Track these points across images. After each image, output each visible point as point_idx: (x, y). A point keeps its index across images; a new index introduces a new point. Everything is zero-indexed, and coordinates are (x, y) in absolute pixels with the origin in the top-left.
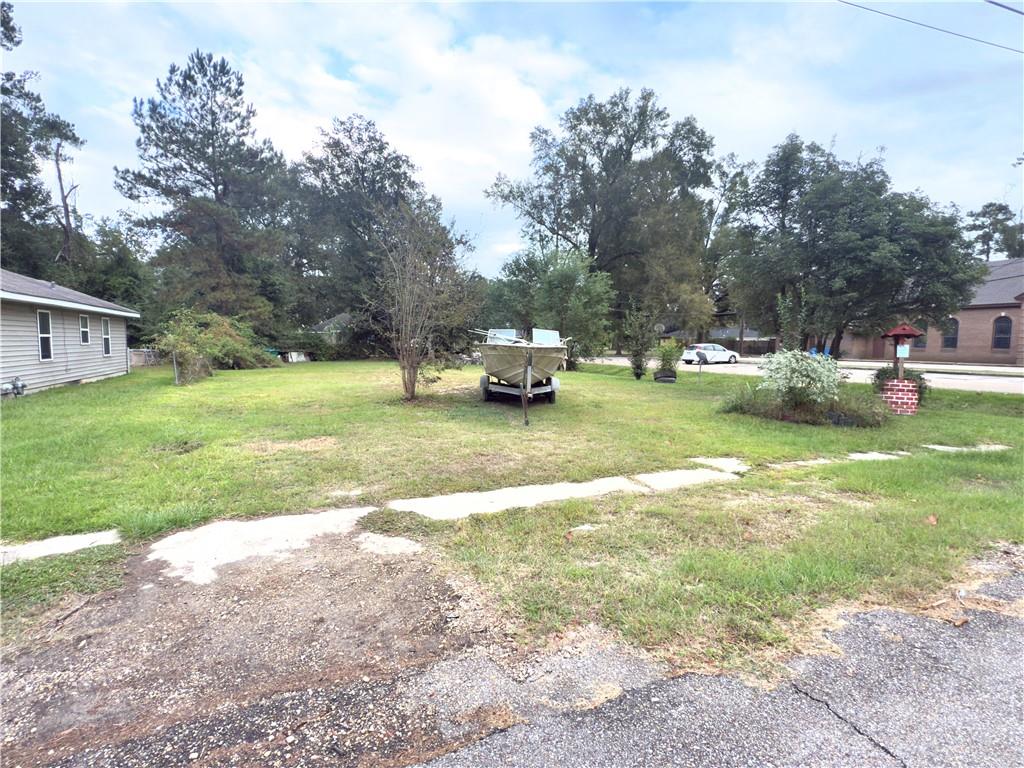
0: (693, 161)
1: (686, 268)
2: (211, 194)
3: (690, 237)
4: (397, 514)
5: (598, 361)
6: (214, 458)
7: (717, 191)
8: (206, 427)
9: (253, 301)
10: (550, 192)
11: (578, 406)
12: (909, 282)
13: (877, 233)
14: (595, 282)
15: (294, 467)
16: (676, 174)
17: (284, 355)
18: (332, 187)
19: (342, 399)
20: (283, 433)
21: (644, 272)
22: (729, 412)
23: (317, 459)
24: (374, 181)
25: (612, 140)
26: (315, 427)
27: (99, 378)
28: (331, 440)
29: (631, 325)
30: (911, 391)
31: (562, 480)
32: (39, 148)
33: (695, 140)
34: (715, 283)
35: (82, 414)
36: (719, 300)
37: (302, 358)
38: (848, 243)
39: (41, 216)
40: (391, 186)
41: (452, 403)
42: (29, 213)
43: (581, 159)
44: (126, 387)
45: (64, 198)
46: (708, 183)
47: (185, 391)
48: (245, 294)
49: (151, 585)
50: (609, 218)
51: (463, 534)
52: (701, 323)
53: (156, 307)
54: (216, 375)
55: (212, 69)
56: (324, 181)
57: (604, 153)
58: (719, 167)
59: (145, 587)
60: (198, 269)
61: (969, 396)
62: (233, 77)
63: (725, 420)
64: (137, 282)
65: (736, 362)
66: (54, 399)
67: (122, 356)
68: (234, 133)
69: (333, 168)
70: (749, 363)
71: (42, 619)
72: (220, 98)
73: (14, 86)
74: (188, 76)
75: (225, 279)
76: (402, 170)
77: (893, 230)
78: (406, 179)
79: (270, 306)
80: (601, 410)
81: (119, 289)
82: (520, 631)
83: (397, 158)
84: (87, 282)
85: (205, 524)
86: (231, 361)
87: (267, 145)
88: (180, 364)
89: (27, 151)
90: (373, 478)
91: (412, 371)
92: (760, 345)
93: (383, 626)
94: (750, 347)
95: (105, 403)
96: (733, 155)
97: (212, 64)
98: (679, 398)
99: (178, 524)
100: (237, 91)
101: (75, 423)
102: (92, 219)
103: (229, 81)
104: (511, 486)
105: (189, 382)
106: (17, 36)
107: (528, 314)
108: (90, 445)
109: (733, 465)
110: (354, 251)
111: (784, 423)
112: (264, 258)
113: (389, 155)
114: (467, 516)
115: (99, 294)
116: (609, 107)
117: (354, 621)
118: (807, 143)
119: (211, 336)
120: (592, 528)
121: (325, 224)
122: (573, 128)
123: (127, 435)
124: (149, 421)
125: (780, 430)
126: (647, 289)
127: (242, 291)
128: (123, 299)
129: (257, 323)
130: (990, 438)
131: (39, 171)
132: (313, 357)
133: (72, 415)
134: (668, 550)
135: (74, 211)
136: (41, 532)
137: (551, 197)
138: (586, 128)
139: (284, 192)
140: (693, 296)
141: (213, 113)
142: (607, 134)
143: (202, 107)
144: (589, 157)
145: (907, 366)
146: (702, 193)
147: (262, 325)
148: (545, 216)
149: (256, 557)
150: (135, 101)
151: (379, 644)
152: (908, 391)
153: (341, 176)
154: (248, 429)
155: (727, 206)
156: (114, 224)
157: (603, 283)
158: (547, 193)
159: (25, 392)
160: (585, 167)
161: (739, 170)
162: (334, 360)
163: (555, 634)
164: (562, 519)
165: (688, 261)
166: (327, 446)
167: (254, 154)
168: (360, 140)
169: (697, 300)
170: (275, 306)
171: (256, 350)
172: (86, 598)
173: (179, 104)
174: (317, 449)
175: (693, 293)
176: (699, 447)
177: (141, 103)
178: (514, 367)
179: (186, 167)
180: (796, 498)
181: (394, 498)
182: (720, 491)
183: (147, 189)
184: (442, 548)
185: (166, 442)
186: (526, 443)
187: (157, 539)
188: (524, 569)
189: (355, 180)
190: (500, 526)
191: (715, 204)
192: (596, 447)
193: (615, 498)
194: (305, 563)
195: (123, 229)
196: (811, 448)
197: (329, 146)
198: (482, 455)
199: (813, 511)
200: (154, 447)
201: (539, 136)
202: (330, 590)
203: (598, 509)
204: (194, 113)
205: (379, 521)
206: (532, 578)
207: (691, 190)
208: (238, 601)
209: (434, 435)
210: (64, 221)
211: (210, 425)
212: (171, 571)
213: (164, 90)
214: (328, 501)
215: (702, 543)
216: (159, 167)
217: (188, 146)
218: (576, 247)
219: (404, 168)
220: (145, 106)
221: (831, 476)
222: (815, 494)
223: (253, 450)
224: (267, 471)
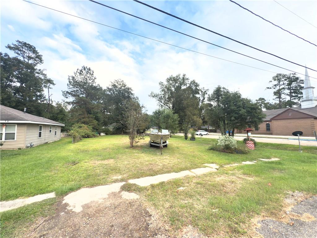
0: (195, 89)
1: (195, 112)
2: (84, 96)
3: (195, 106)
4: (131, 184)
5: (176, 135)
6: (82, 166)
7: (201, 95)
8: (80, 156)
9: (93, 121)
11: (173, 148)
12: (249, 117)
13: (240, 107)
14: (174, 116)
15: (103, 169)
16: (191, 92)
17: (99, 134)
18: (113, 94)
19: (114, 147)
20: (100, 158)
21: (185, 113)
22: (210, 150)
23: (109, 166)
24: (123, 93)
25: (177, 84)
26: (108, 156)
27: (53, 141)
28: (112, 160)
30: (253, 144)
31: (173, 172)
32: (44, 86)
33: (195, 84)
34: (202, 115)
35: (48, 153)
36: (203, 119)
37: (104, 134)
38: (234, 109)
39: (43, 101)
40: (127, 94)
41: (142, 148)
42: (40, 100)
43: (170, 88)
44: (59, 144)
45: (49, 97)
46: (199, 93)
47: (75, 145)
48: (91, 119)
49: (63, 213)
50: (177, 101)
51: (150, 191)
52: (199, 125)
54: (83, 140)
55: (87, 70)
56: (111, 93)
57: (175, 87)
58: (201, 90)
59: (62, 214)
60: (80, 114)
61: (265, 144)
62: (92, 71)
63: (210, 152)
64: (65, 116)
65: (208, 135)
66: (41, 148)
67: (60, 135)
68: (91, 83)
69: (113, 90)
70: (211, 135)
71: (30, 228)
72: (88, 75)
73: (40, 72)
74: (81, 71)
75: (86, 115)
77: (244, 106)
78: (130, 93)
79: (97, 122)
80: (179, 149)
81: (60, 118)
82: (170, 229)
83: (129, 88)
86: (86, 136)
87: (99, 85)
88: (74, 138)
89: (42, 86)
90: (124, 172)
91: (132, 140)
92: (213, 130)
93: (130, 227)
94: (211, 130)
95: (54, 149)
96: (204, 87)
97: (87, 68)
98: (197, 145)
99: (72, 190)
100: (92, 74)
101: (45, 156)
102: (55, 101)
103: (91, 72)
104: (160, 174)
105: (76, 142)
106: (43, 62)
108: (49, 164)
109: (215, 166)
110: (117, 109)
111: (225, 153)
112: (96, 110)
113: (127, 87)
114: (150, 185)
116: (176, 77)
117: (122, 226)
118: (222, 87)
119: (82, 130)
120: (183, 189)
121: (111, 102)
122: (168, 82)
123: (59, 160)
124: (65, 155)
126: (186, 117)
127: (91, 118)
129: (93, 126)
130: (274, 156)
131: (44, 91)
132: (107, 134)
133: (45, 153)
134: (205, 196)
135: (51, 100)
136: (33, 194)
137: (164, 97)
138: (171, 82)
139: (102, 95)
141: (86, 79)
142: (176, 83)
143: (84, 77)
144: (172, 88)
145: (251, 138)
146: (197, 96)
147: (95, 126)
148: (162, 101)
149: (94, 201)
151: (130, 235)
153: (115, 92)
154: (91, 157)
155: (203, 98)
156: (61, 102)
157: (176, 116)
158: (163, 96)
159: (33, 146)
160: (171, 90)
161: (205, 91)
162: (112, 135)
163: (180, 230)
164: (175, 186)
166: (111, 162)
167: (95, 87)
168: (120, 84)
169: (198, 120)
171: (93, 133)
172: (44, 219)
173: (79, 77)
174: (109, 163)
175: (197, 118)
176: (205, 160)
177: (70, 77)
178: (157, 139)
179: (79, 90)
180: (233, 177)
181: (130, 179)
182: (214, 175)
183: (69, 95)
184: (144, 197)
185: (69, 162)
186: (162, 160)
187: (66, 195)
188: (168, 204)
189: (119, 93)
190: (159, 188)
191: (200, 98)
192: (180, 161)
193: (187, 178)
194: (107, 203)
195: (62, 104)
196: (233, 161)
197: (113, 85)
198: (151, 164)
199: (239, 181)
200: (66, 164)
201: (161, 84)
202: (114, 213)
203: (184, 182)
204: (82, 79)
205: (127, 187)
206: (170, 208)
207: (195, 95)
208: (88, 219)
209: (138, 158)
210: (48, 102)
211: (81, 156)
212: (69, 207)
213: (75, 74)
214: (112, 180)
215: (213, 194)
216: (72, 90)
217: (80, 86)
218: (169, 108)
219: (130, 90)
220: (71, 77)
221: (240, 169)
222: (237, 176)
223: (92, 164)
224: (96, 171)
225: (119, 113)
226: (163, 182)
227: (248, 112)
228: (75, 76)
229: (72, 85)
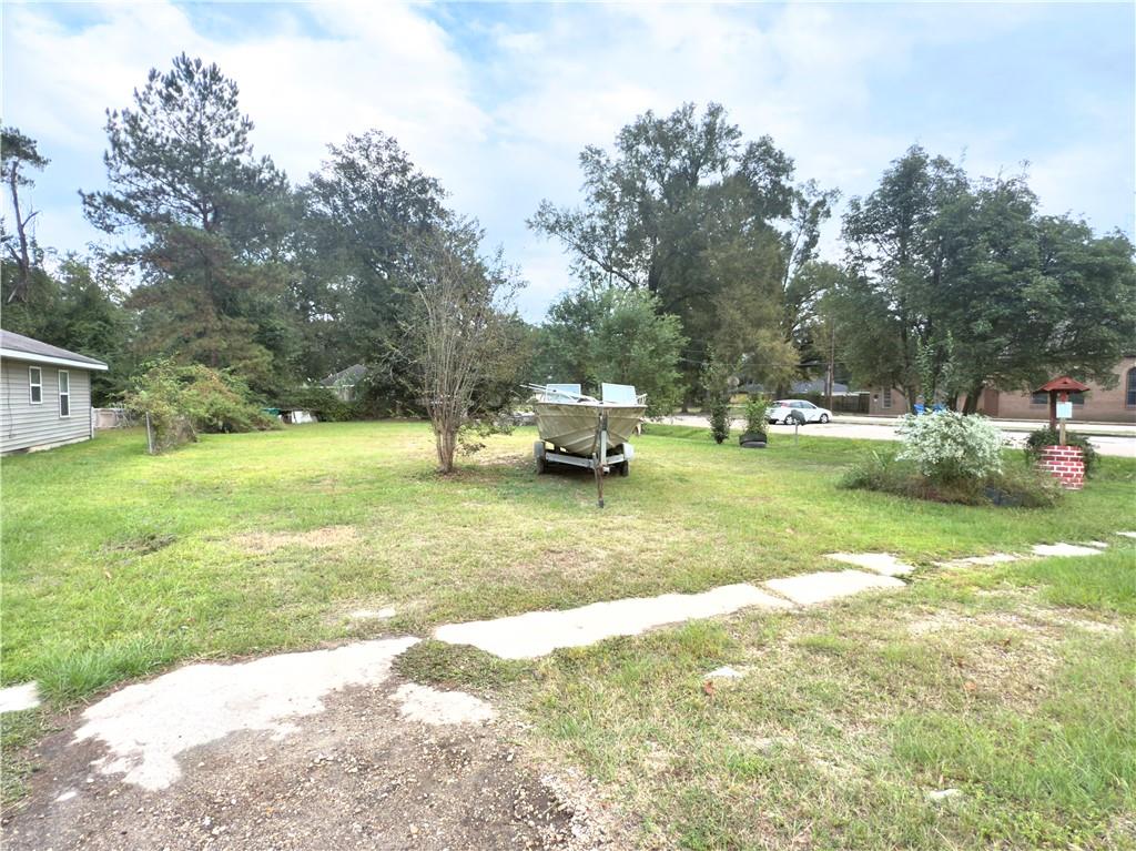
0: (769, 187)
1: (765, 311)
2: (199, 223)
3: (768, 275)
4: (450, 649)
5: (666, 421)
6: (189, 559)
7: (795, 223)
9: (249, 349)
10: (604, 223)
11: (657, 479)
12: (1063, 324)
13: (1028, 264)
14: (661, 326)
15: (299, 571)
16: (750, 201)
17: (285, 414)
18: (345, 216)
19: (359, 471)
20: (284, 522)
21: (715, 316)
22: (852, 488)
23: (329, 559)
24: (394, 209)
25: (675, 163)
26: (327, 512)
27: (54, 445)
28: (347, 531)
29: (710, 378)
30: (1076, 460)
31: (669, 590)
33: (772, 162)
34: (797, 328)
36: (802, 348)
37: (308, 418)
38: (992, 276)
40: (416, 214)
41: (499, 476)
43: (639, 184)
44: (84, 456)
45: (21, 227)
46: (786, 213)
47: (160, 462)
48: (238, 340)
49: (71, 794)
50: (673, 253)
51: (551, 686)
52: (784, 375)
53: (132, 358)
54: (201, 441)
55: (201, 76)
56: (335, 208)
57: (666, 178)
58: (798, 194)
59: (64, 797)
60: (181, 312)
62: (226, 86)
63: (852, 498)
64: (108, 327)
65: (828, 422)
67: (85, 417)
68: (227, 150)
69: (346, 194)
70: (844, 423)
72: (210, 109)
74: (170, 83)
75: (214, 322)
76: (429, 196)
77: (1047, 261)
78: (433, 206)
79: (268, 356)
80: (689, 485)
81: (85, 335)
83: (424, 182)
84: (47, 327)
85: (169, 671)
86: (221, 423)
87: (268, 163)
88: (155, 428)
90: (408, 588)
91: (449, 437)
92: (850, 401)
94: (838, 403)
95: (54, 479)
96: (813, 181)
97: (200, 70)
98: (779, 468)
99: (129, 672)
100: (230, 101)
102: (56, 253)
103: (221, 90)
104: (601, 600)
105: (167, 450)
107: (580, 364)
109: (888, 565)
110: (369, 291)
111: (930, 503)
112: (264, 298)
113: (414, 177)
114: (550, 651)
115: (60, 342)
116: (671, 124)
118: (933, 157)
119: (195, 392)
120: (736, 674)
121: (336, 258)
122: (629, 148)
123: (75, 526)
124: (109, 504)
125: (929, 513)
126: (718, 335)
127: (236, 337)
128: (91, 348)
129: (252, 376)
132: (321, 417)
134: (867, 715)
135: (34, 244)
137: (605, 229)
138: (643, 148)
139: (288, 220)
140: (774, 344)
141: (202, 127)
142: (669, 155)
143: (190, 120)
144: (648, 182)
145: (1070, 427)
146: (780, 225)
147: (260, 378)
148: (597, 250)
149: (242, 733)
150: (108, 112)
152: (1073, 459)
153: (356, 203)
154: (237, 516)
155: (807, 239)
156: (83, 259)
157: (671, 327)
158: (600, 223)
160: (644, 193)
161: (821, 198)
162: (347, 420)
164: (689, 659)
165: (768, 303)
166: (342, 539)
167: (251, 174)
168: (379, 160)
169: (779, 348)
170: (275, 355)
171: (251, 409)
173: (162, 115)
174: (330, 545)
175: (772, 340)
176: (833, 536)
177: (115, 115)
178: (579, 432)
179: (168, 189)
180: (1003, 619)
181: (442, 623)
182: (892, 608)
183: (122, 217)
184: (522, 712)
185: (125, 537)
186: (606, 532)
187: (93, 701)
188: (658, 755)
189: (373, 209)
190: (602, 670)
191: (794, 237)
192: (700, 538)
193: (751, 618)
194: (320, 744)
195: (93, 266)
196: (981, 538)
197: (341, 166)
198: (552, 552)
199: (1038, 641)
200: (109, 544)
201: (590, 157)
202: (359, 800)
203: (734, 638)
204: (179, 128)
205: (424, 662)
206: (677, 774)
207: (767, 222)
208: (210, 828)
209: (484, 523)
210: (20, 255)
211: (188, 510)
212: (109, 761)
213: (143, 100)
214: (347, 628)
215: (911, 702)
216: (134, 189)
217: (172, 164)
218: (634, 285)
219: (431, 193)
220: (120, 119)
221: (1031, 583)
222: (1025, 612)
223: (243, 546)
224: (262, 580)
225: (378, 312)
226: (622, 638)
227: (1068, 289)
228: (141, 112)
229: (130, 163)
